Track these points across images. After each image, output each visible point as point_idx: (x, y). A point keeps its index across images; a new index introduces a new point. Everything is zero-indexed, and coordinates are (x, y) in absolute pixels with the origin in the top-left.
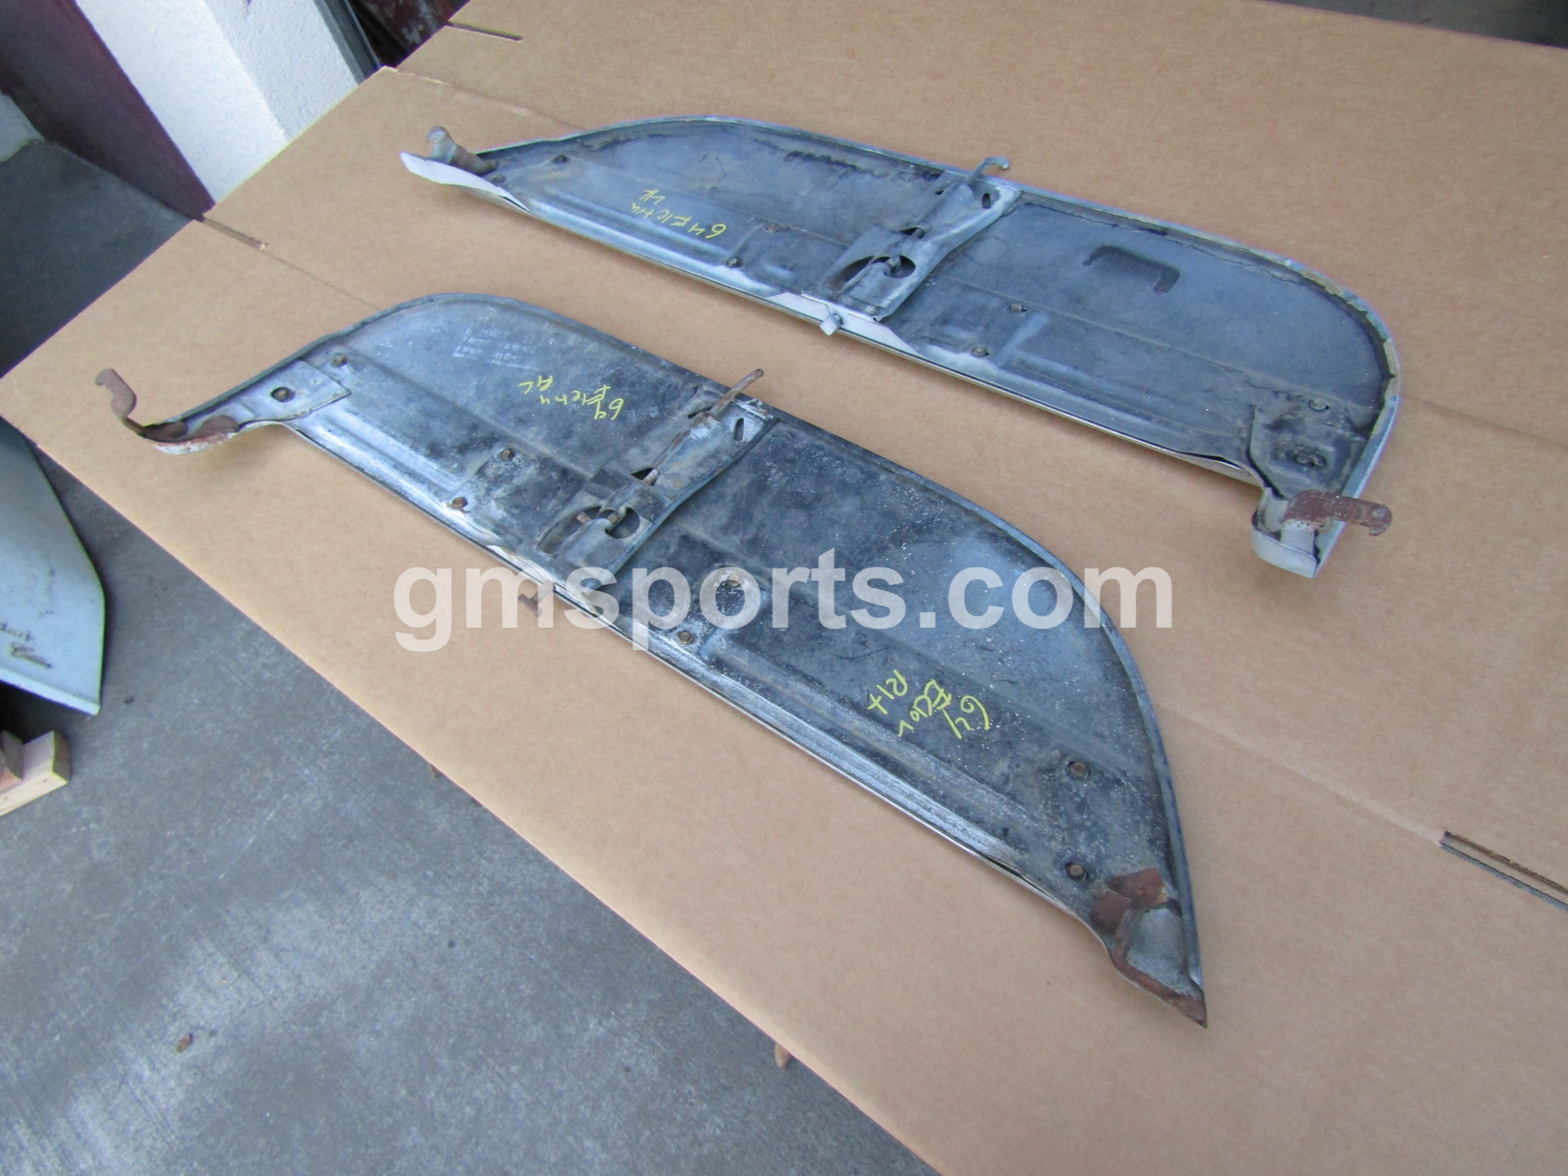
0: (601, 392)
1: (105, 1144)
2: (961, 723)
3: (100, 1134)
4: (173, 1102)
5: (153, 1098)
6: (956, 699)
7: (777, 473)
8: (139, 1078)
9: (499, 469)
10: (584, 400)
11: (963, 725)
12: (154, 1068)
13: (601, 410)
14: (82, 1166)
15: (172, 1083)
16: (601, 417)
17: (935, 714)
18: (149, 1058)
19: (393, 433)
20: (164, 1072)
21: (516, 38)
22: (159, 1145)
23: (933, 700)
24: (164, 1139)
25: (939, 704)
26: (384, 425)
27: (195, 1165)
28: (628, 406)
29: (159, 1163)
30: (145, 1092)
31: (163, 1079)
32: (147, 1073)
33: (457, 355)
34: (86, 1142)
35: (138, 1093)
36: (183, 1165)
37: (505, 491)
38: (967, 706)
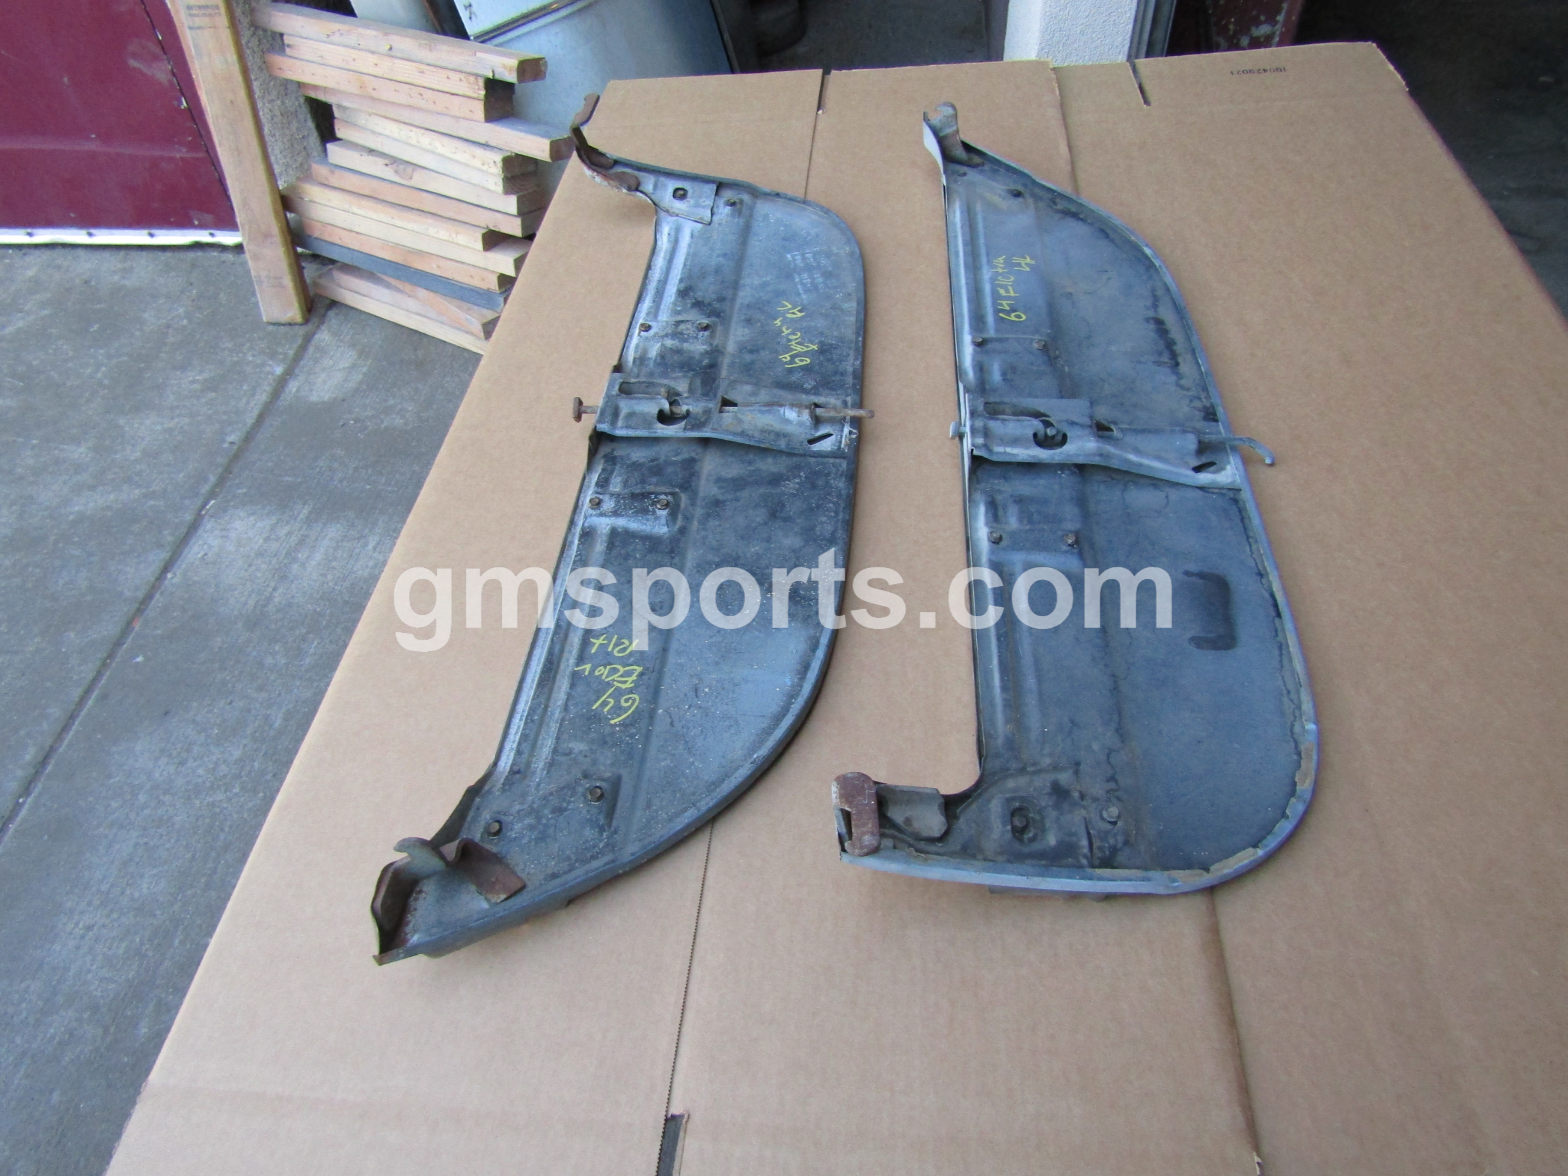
0: (807, 347)
1: (319, 556)
2: (608, 703)
3: (322, 550)
4: (360, 572)
5: (357, 560)
6: (631, 691)
7: (797, 483)
8: (366, 545)
9: (687, 329)
10: (793, 343)
11: (607, 705)
12: (375, 548)
13: (790, 356)
14: (300, 555)
15: (371, 563)
16: (784, 359)
17: (608, 683)
18: (380, 541)
19: (688, 263)
20: (375, 555)
21: (1146, 102)
22: (331, 584)
23: (622, 676)
24: (336, 584)
25: (619, 682)
26: (692, 256)
27: (328, 611)
28: (806, 369)
29: (321, 592)
30: (359, 554)
31: (371, 557)
32: (370, 547)
33: (789, 256)
34: (314, 547)
35: (357, 551)
36: (325, 605)
37: (672, 345)
38: (627, 701)
